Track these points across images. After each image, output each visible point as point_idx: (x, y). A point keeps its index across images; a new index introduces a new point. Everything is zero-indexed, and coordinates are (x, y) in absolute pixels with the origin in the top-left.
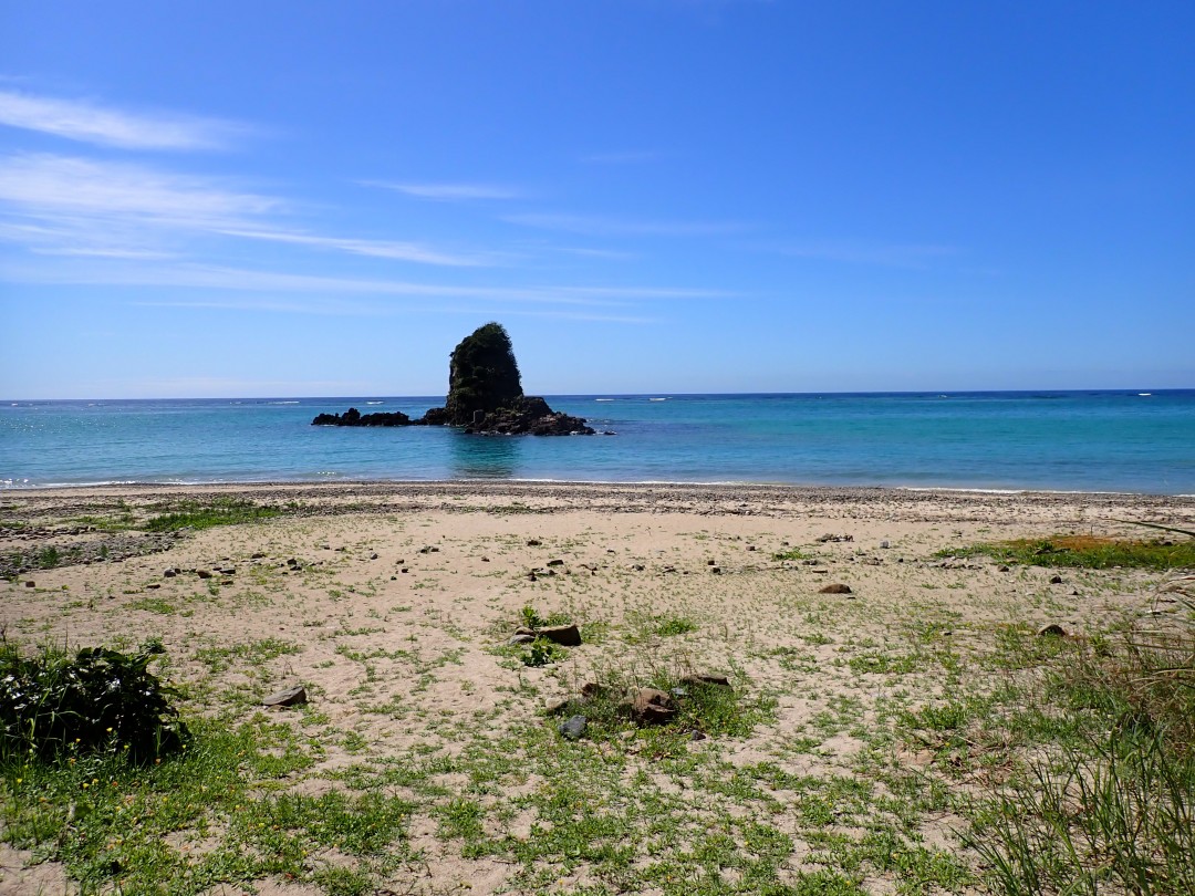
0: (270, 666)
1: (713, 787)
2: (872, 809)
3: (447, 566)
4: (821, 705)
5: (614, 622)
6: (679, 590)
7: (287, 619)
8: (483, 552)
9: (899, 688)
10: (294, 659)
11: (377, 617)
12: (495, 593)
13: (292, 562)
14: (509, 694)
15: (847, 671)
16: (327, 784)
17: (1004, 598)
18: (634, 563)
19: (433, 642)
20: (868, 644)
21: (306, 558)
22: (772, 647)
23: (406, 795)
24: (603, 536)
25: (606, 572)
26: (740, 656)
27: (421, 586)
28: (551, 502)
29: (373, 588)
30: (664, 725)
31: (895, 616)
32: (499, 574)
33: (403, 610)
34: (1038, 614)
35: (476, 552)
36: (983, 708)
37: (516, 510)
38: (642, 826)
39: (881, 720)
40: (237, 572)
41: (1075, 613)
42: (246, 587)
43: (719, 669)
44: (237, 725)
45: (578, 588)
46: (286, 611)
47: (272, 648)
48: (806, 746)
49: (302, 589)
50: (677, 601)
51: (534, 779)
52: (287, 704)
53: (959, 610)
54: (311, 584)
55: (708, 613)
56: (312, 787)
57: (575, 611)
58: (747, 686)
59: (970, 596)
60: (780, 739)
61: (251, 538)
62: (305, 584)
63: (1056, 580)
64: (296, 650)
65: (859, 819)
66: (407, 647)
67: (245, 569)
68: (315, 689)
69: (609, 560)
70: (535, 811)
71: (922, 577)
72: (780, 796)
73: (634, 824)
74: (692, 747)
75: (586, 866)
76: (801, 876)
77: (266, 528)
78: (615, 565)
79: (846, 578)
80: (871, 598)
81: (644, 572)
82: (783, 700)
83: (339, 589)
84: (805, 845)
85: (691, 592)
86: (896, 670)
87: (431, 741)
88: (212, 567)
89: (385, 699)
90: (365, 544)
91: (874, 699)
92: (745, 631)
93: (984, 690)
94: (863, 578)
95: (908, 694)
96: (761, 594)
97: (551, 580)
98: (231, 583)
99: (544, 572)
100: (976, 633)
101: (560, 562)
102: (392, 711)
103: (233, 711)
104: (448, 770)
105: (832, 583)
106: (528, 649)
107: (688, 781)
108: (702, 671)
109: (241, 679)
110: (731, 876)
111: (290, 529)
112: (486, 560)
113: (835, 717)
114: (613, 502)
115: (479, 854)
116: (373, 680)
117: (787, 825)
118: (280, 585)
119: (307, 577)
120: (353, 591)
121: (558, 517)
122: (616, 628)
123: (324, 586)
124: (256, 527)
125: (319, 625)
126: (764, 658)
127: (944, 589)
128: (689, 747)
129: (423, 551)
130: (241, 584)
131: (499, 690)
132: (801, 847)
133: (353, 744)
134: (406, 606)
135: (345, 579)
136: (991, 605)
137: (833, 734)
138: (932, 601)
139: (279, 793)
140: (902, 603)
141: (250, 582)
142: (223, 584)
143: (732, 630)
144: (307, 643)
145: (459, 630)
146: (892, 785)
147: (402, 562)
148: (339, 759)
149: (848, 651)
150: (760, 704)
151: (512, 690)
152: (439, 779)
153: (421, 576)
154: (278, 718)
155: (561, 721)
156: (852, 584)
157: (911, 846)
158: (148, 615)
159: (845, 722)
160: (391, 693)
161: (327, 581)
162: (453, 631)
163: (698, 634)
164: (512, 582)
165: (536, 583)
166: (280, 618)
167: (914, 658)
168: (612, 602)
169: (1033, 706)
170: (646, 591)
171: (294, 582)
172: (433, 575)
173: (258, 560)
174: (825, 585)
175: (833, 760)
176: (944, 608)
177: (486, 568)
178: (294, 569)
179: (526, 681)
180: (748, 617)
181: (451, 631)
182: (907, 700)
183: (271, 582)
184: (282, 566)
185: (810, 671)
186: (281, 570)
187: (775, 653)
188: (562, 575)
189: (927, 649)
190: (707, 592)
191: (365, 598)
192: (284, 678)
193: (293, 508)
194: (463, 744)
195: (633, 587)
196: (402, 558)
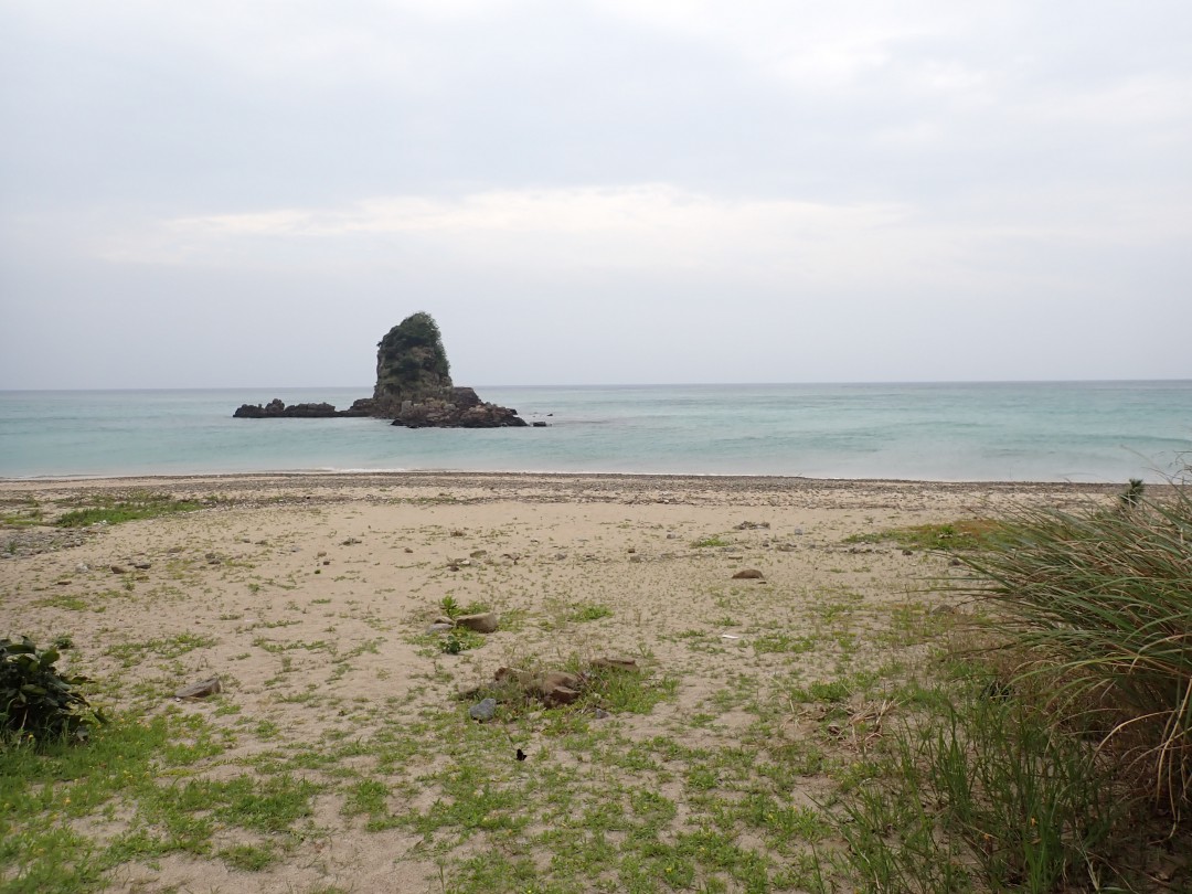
0: (184, 659)
1: (609, 760)
2: (753, 776)
3: (370, 558)
4: (721, 684)
5: (532, 610)
6: (599, 578)
7: (204, 613)
8: (407, 544)
9: (796, 666)
10: (209, 652)
11: (297, 609)
12: (417, 584)
13: (210, 556)
14: (422, 680)
15: (750, 651)
16: (237, 770)
17: (904, 581)
18: (555, 552)
19: (350, 633)
20: (772, 625)
21: (225, 552)
22: (683, 630)
23: (315, 778)
24: (529, 526)
25: (528, 562)
26: (651, 641)
27: (343, 578)
28: (478, 492)
29: (293, 581)
30: (569, 704)
31: (801, 599)
32: (420, 565)
33: (323, 602)
34: (934, 596)
35: (400, 543)
36: (866, 682)
37: (443, 500)
38: (540, 797)
39: (774, 696)
40: (154, 567)
42: (161, 582)
43: (630, 652)
44: (148, 717)
45: (499, 578)
46: (203, 605)
47: (188, 643)
48: (701, 721)
49: (220, 583)
50: (596, 588)
52: (203, 694)
53: (861, 592)
54: (230, 578)
55: (626, 599)
56: (222, 774)
57: (495, 600)
58: (655, 668)
59: (873, 579)
60: (679, 716)
61: (168, 532)
62: (224, 578)
63: (954, 563)
64: (211, 644)
65: (741, 785)
66: (327, 638)
67: (161, 564)
68: (230, 681)
69: (532, 549)
70: (438, 788)
71: (831, 562)
72: (676, 767)
73: (530, 796)
74: (596, 725)
75: (481, 835)
76: (680, 836)
77: (184, 522)
78: (538, 554)
79: (760, 563)
80: (781, 583)
81: (566, 561)
82: (687, 679)
83: (259, 583)
84: (687, 809)
85: (611, 580)
86: (795, 649)
87: (343, 727)
88: (126, 562)
89: (299, 689)
90: (287, 536)
91: (771, 676)
92: (659, 616)
93: (873, 666)
94: (775, 564)
95: (802, 672)
96: (677, 581)
97: (473, 571)
98: (146, 578)
99: (467, 562)
100: (874, 613)
101: (484, 552)
102: (307, 700)
103: (145, 704)
104: (358, 753)
105: (745, 569)
106: (446, 637)
107: (586, 756)
108: (613, 655)
109: (155, 674)
110: (615, 839)
111: (210, 522)
112: (408, 551)
113: (733, 693)
114: (539, 492)
115: (382, 828)
116: (287, 671)
117: (672, 792)
118: (197, 579)
119: (227, 571)
120: (273, 584)
121: (482, 507)
122: (534, 615)
123: (243, 580)
124: (174, 521)
125: (237, 618)
126: (673, 641)
127: (852, 573)
128: (591, 724)
129: (347, 543)
130: (155, 580)
131: (414, 677)
132: (683, 810)
133: (265, 732)
134: (326, 598)
135: (265, 571)
136: (892, 587)
137: (728, 710)
138: (838, 584)
139: (190, 779)
140: (809, 587)
141: (167, 576)
142: (138, 579)
143: (646, 615)
144: (224, 636)
145: (378, 620)
146: (774, 754)
147: (324, 555)
148: (254, 747)
149: (753, 633)
150: (663, 685)
151: (426, 676)
152: (347, 762)
153: (343, 568)
154: (190, 709)
155: (473, 706)
156: (765, 569)
157: (782, 806)
158: (57, 612)
159: (741, 698)
160: (308, 683)
161: (246, 575)
162: (371, 620)
163: (612, 620)
164: (434, 573)
165: (458, 574)
166: (197, 612)
167: (813, 638)
168: (532, 591)
169: (913, 679)
170: (565, 579)
171: (212, 577)
172: (356, 567)
173: (176, 555)
174: (738, 570)
175: (725, 732)
176: (848, 591)
177: (407, 560)
178: (213, 563)
179: (441, 667)
180: (663, 602)
181: (370, 622)
182: (801, 677)
183: (188, 577)
184: (201, 560)
185: (714, 652)
186: (198, 564)
187: (685, 636)
188: (484, 566)
189: (826, 630)
190: (626, 579)
191: (284, 591)
192: (198, 670)
193: (213, 502)
194: (375, 729)
195: (553, 576)
196: (322, 550)
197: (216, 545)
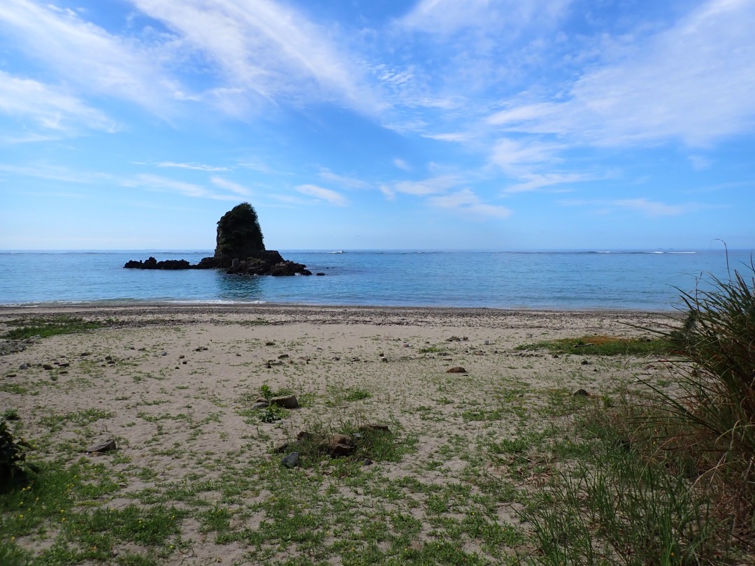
0: (92, 427)
1: (375, 493)
2: (470, 501)
3: (213, 360)
4: (444, 441)
5: (320, 393)
6: (362, 372)
7: (104, 395)
8: (237, 350)
9: (490, 429)
10: (108, 422)
11: (166, 393)
12: (244, 376)
13: (108, 358)
14: (250, 440)
15: (461, 420)
16: (127, 502)
17: (554, 374)
18: (333, 356)
19: (201, 409)
20: (474, 403)
21: (118, 356)
22: (417, 406)
23: (180, 506)
24: (315, 339)
25: (316, 362)
26: (397, 413)
27: (196, 372)
28: (283, 318)
29: (163, 374)
30: (347, 456)
31: (491, 386)
32: (246, 364)
33: (183, 388)
34: (574, 383)
35: (232, 350)
36: (538, 440)
37: (259, 323)
38: (332, 518)
39: (479, 448)
40: (71, 365)
41: (594, 383)
42: (76, 375)
43: (383, 421)
44: (68, 466)
45: (298, 372)
46: (104, 390)
47: (94, 415)
48: (433, 466)
49: (115, 376)
50: (360, 379)
51: (264, 493)
52: (104, 450)
53: (528, 381)
54: (121, 373)
55: (379, 386)
56: (117, 504)
57: (295, 387)
58: (401, 431)
59: (535, 373)
60: (418, 463)
61: (81, 343)
62: (117, 373)
63: (585, 363)
64: (109, 416)
65: (462, 509)
66: (185, 412)
67: (76, 363)
68: (122, 441)
69: (317, 353)
70: (264, 513)
71: (508, 362)
72: (417, 497)
73: (325, 518)
74: (364, 469)
75: (294, 546)
76: (426, 544)
77: (91, 336)
78: (321, 357)
79: (463, 363)
80: (477, 375)
81: (340, 362)
82: (422, 439)
83: (141, 375)
84: (429, 526)
85: (369, 373)
86: (489, 418)
87: (198, 472)
88: (53, 362)
89: (169, 446)
90: (158, 345)
91: (475, 436)
92: (401, 397)
93: (540, 429)
94: (473, 363)
95: (495, 433)
96: (411, 374)
97: (280, 368)
98: (66, 372)
99: (276, 362)
100: (537, 395)
101: (287, 356)
102: (173, 454)
103: (65, 457)
104: (209, 489)
105: (455, 367)
106: (264, 412)
107: (360, 490)
108: (373, 422)
109: (72, 436)
110: (384, 547)
111: (108, 336)
112: (238, 355)
113: (452, 447)
114: (322, 317)
115: (226, 541)
116: (161, 434)
117: (418, 514)
118: (100, 373)
119: (119, 368)
120: (150, 377)
121: (286, 327)
122: (321, 397)
123: (130, 374)
124: (84, 335)
125: (126, 399)
126: (411, 413)
127: (521, 369)
128: (362, 469)
129: (198, 350)
130: (73, 373)
131: (245, 438)
132: (427, 527)
133: (146, 475)
134: (185, 385)
135: (145, 369)
136: (548, 378)
137: (449, 458)
138: (513, 376)
139: (95, 509)
140: (495, 378)
141: (80, 371)
142: (61, 373)
143: (393, 396)
144: (118, 411)
145: (220, 400)
146: (483, 487)
147: (183, 357)
148: (137, 486)
149: (462, 408)
150: (407, 441)
151: (252, 437)
152: (202, 496)
153: (196, 366)
154: (97, 460)
155: (283, 456)
156: (466, 367)
157: (491, 523)
158: (7, 395)
159: (458, 450)
160: (173, 442)
161: (132, 371)
162: (215, 401)
163: (371, 400)
164: (254, 369)
165: (271, 370)
166: (100, 395)
167: (500, 411)
168: (319, 380)
169: (567, 438)
170: (340, 373)
171: (110, 372)
172: (204, 365)
173: (86, 357)
174: (450, 368)
175: (449, 474)
176: (520, 381)
177: (239, 361)
178: (110, 363)
179: (262, 431)
180: (403, 388)
181: (214, 401)
182: (494, 436)
183: (94, 372)
184: (102, 361)
185: (439, 420)
186: (101, 363)
187: (418, 410)
188: (287, 364)
189: (508, 406)
190: (378, 373)
191: (157, 381)
192: (101, 434)
193: (110, 323)
194: (219, 472)
195: (332, 371)
196: (183, 354)
197: (112, 351)
